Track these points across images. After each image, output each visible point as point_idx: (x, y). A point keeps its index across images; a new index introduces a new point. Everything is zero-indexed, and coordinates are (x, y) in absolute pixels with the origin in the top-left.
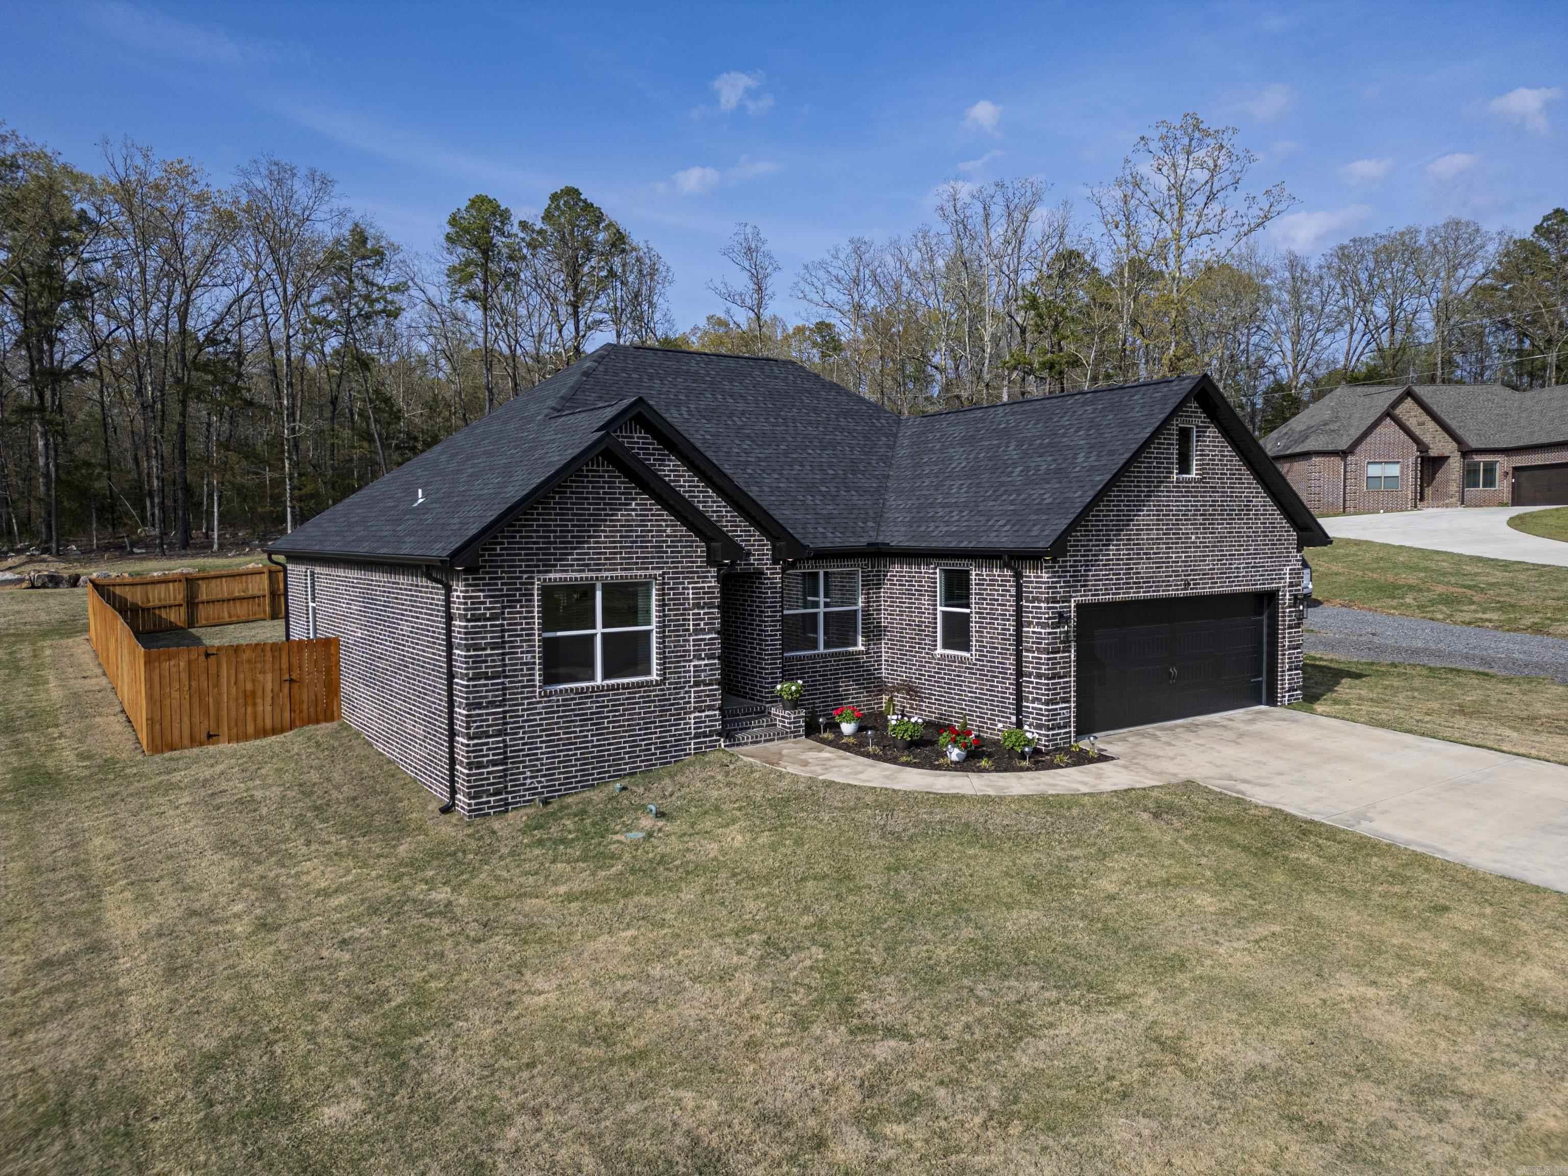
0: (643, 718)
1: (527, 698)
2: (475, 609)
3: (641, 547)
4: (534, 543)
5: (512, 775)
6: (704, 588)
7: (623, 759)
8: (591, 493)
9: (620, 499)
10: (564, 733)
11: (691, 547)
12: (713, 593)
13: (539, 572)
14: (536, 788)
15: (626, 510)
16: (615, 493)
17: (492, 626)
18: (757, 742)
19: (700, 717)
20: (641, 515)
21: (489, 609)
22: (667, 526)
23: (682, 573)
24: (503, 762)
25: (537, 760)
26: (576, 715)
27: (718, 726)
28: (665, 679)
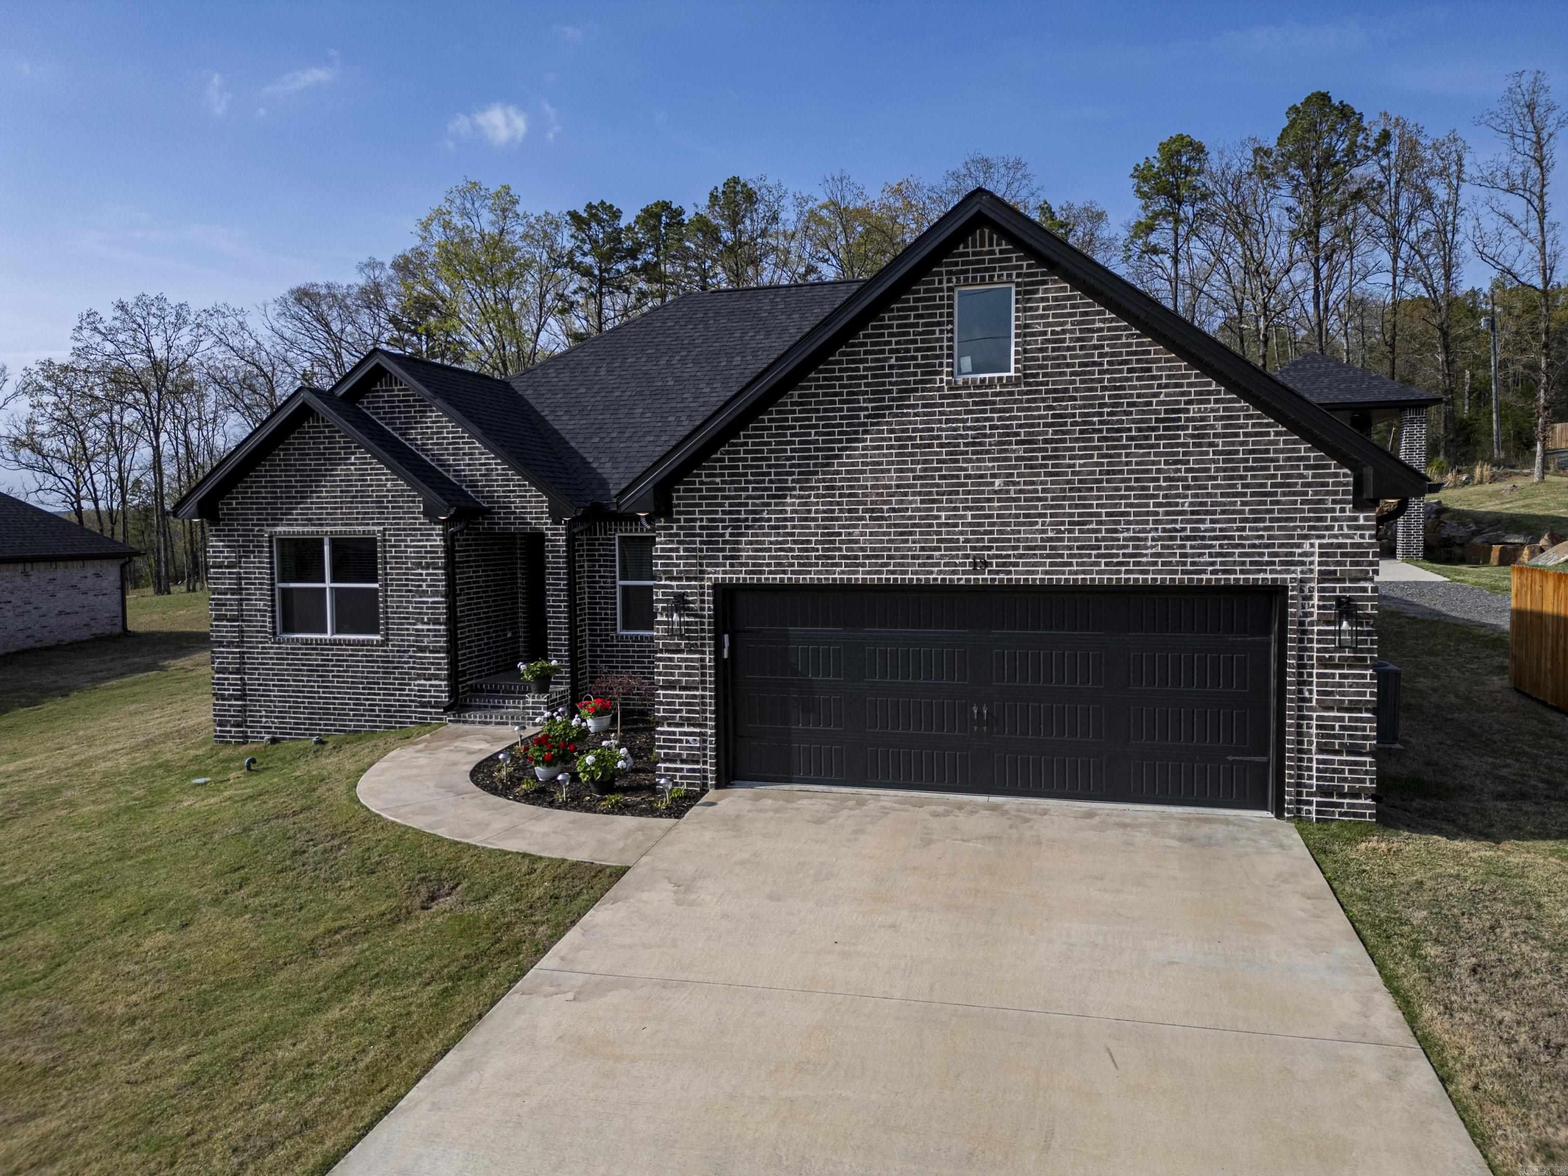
0: (367, 678)
1: (261, 642)
2: (216, 557)
3: (362, 502)
4: (264, 498)
5: (251, 711)
6: (425, 546)
7: (348, 715)
8: (312, 449)
9: (339, 454)
10: (294, 681)
11: (413, 502)
12: (436, 552)
13: (268, 525)
14: (270, 727)
15: (345, 464)
16: (335, 448)
17: (230, 573)
18: (486, 723)
19: (425, 685)
20: (360, 469)
21: (227, 558)
22: (387, 480)
23: (404, 530)
24: (242, 697)
25: (271, 701)
26: (303, 665)
27: (444, 698)
28: (388, 640)
